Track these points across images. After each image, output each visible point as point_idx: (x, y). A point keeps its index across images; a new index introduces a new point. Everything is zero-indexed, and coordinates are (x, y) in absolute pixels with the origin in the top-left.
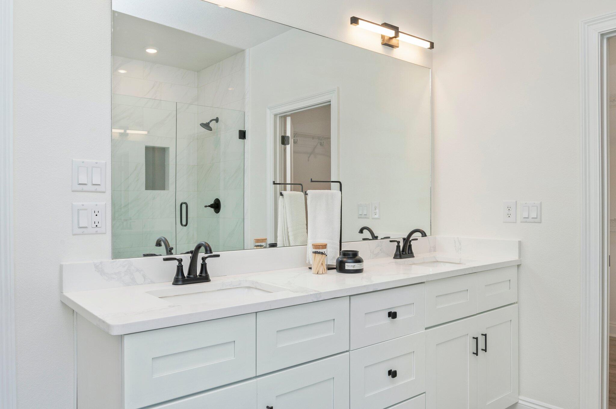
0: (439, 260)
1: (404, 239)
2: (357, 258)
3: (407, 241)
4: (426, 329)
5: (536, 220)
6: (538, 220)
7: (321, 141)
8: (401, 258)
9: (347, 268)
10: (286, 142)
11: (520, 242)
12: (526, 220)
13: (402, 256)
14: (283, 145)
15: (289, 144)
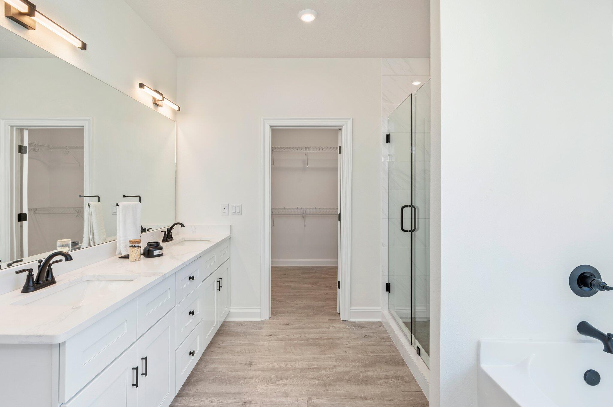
0: (186, 240)
1: (168, 229)
2: (159, 246)
3: (169, 230)
4: (203, 281)
5: (239, 214)
6: (240, 214)
7: (35, 148)
8: (167, 241)
9: (155, 254)
10: (23, 151)
11: (231, 225)
12: (234, 214)
13: (168, 240)
14: (20, 154)
15: (26, 153)
